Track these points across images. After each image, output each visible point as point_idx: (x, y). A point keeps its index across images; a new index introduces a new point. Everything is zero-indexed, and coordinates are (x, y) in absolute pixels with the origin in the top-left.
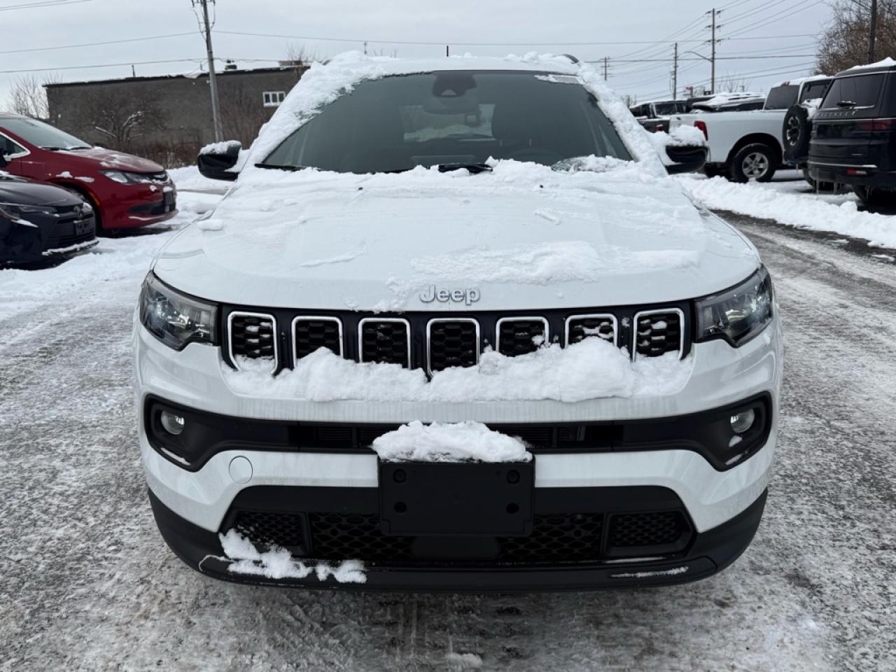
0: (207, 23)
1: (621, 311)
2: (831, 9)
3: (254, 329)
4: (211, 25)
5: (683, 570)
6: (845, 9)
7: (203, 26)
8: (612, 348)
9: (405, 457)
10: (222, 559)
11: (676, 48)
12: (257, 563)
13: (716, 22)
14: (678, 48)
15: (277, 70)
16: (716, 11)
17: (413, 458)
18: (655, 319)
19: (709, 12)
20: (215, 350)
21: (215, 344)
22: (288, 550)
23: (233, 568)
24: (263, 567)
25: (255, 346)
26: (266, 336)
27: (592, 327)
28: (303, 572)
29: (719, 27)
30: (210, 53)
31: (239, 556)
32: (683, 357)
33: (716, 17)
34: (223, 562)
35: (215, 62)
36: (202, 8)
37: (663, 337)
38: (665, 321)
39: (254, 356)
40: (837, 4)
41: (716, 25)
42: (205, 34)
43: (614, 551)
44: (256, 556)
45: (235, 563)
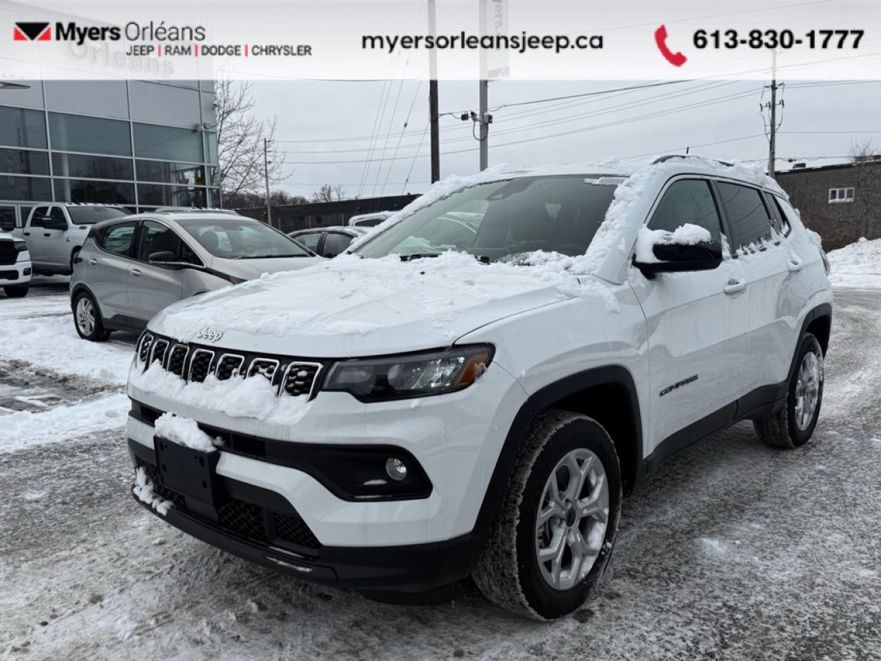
0: (773, 125)
1: (285, 359)
3: (146, 344)
4: (776, 127)
5: (308, 570)
7: (769, 128)
8: (267, 383)
15: (849, 166)
18: (301, 368)
25: (144, 355)
26: (147, 349)
27: (263, 367)
30: (772, 152)
32: (311, 399)
35: (776, 162)
36: (770, 111)
37: (302, 383)
38: (307, 370)
39: (143, 361)
42: (769, 136)
43: (277, 542)
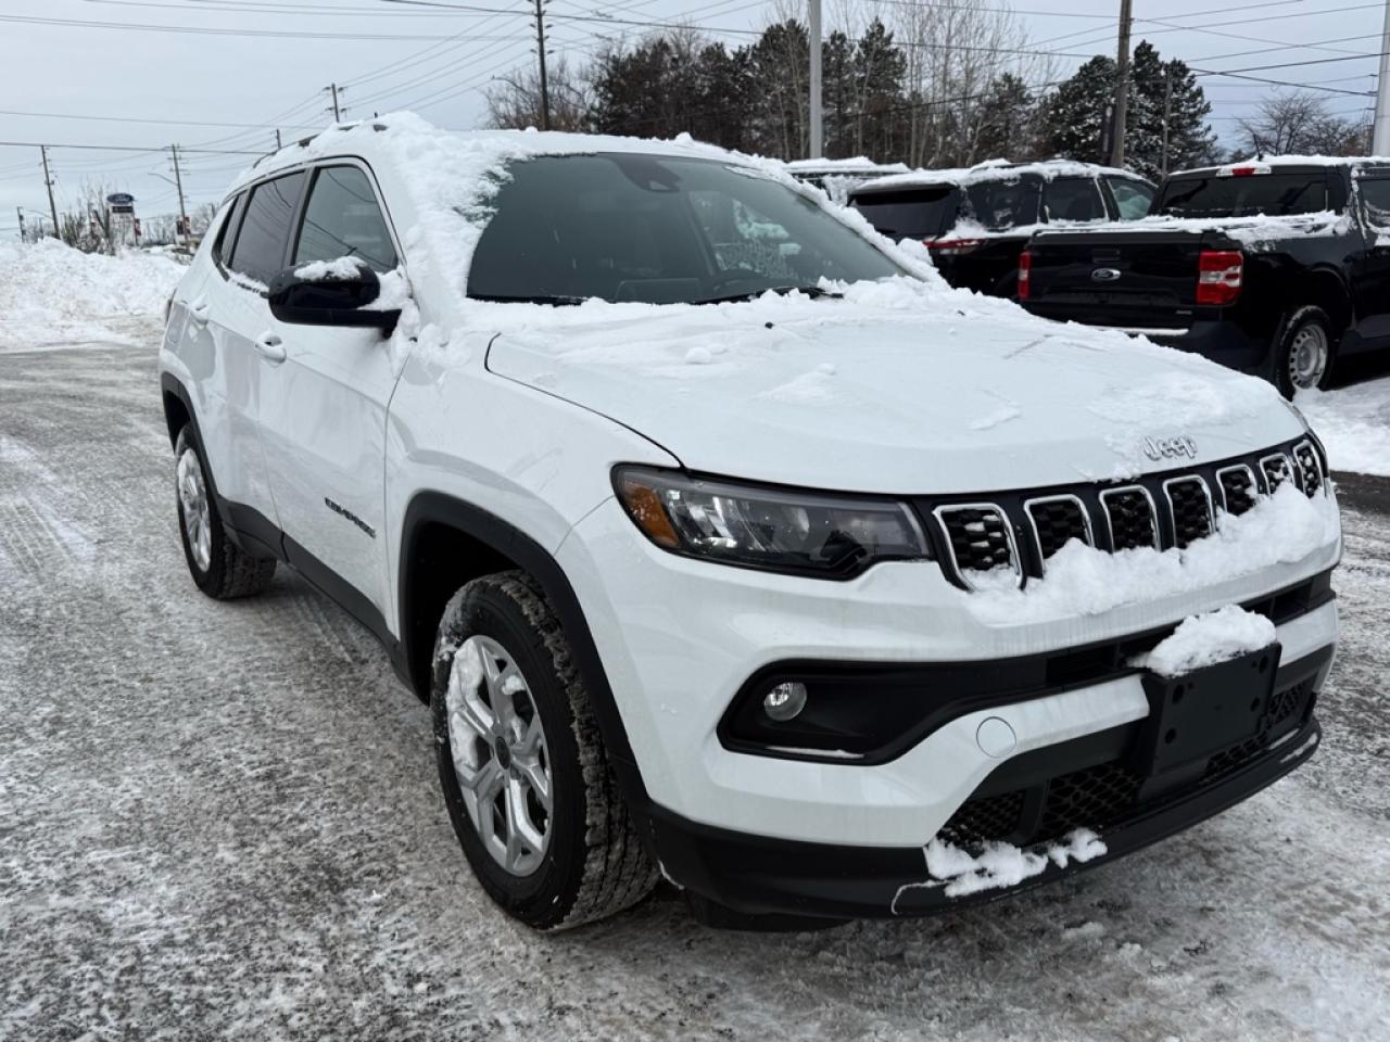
2: (482, 98)
3: (979, 527)
6: (500, 99)
9: (1185, 666)
10: (930, 884)
11: (278, 137)
12: (981, 872)
13: (339, 102)
14: (282, 139)
16: (337, 87)
17: (1196, 664)
19: (328, 88)
20: (934, 567)
21: (931, 558)
22: (1007, 842)
23: (952, 891)
24: (990, 875)
25: (985, 552)
26: (998, 534)
28: (1040, 865)
29: (343, 110)
31: (953, 872)
33: (338, 95)
34: (933, 888)
39: (986, 567)
40: (490, 91)
41: (340, 108)
44: (974, 865)
45: (953, 883)
